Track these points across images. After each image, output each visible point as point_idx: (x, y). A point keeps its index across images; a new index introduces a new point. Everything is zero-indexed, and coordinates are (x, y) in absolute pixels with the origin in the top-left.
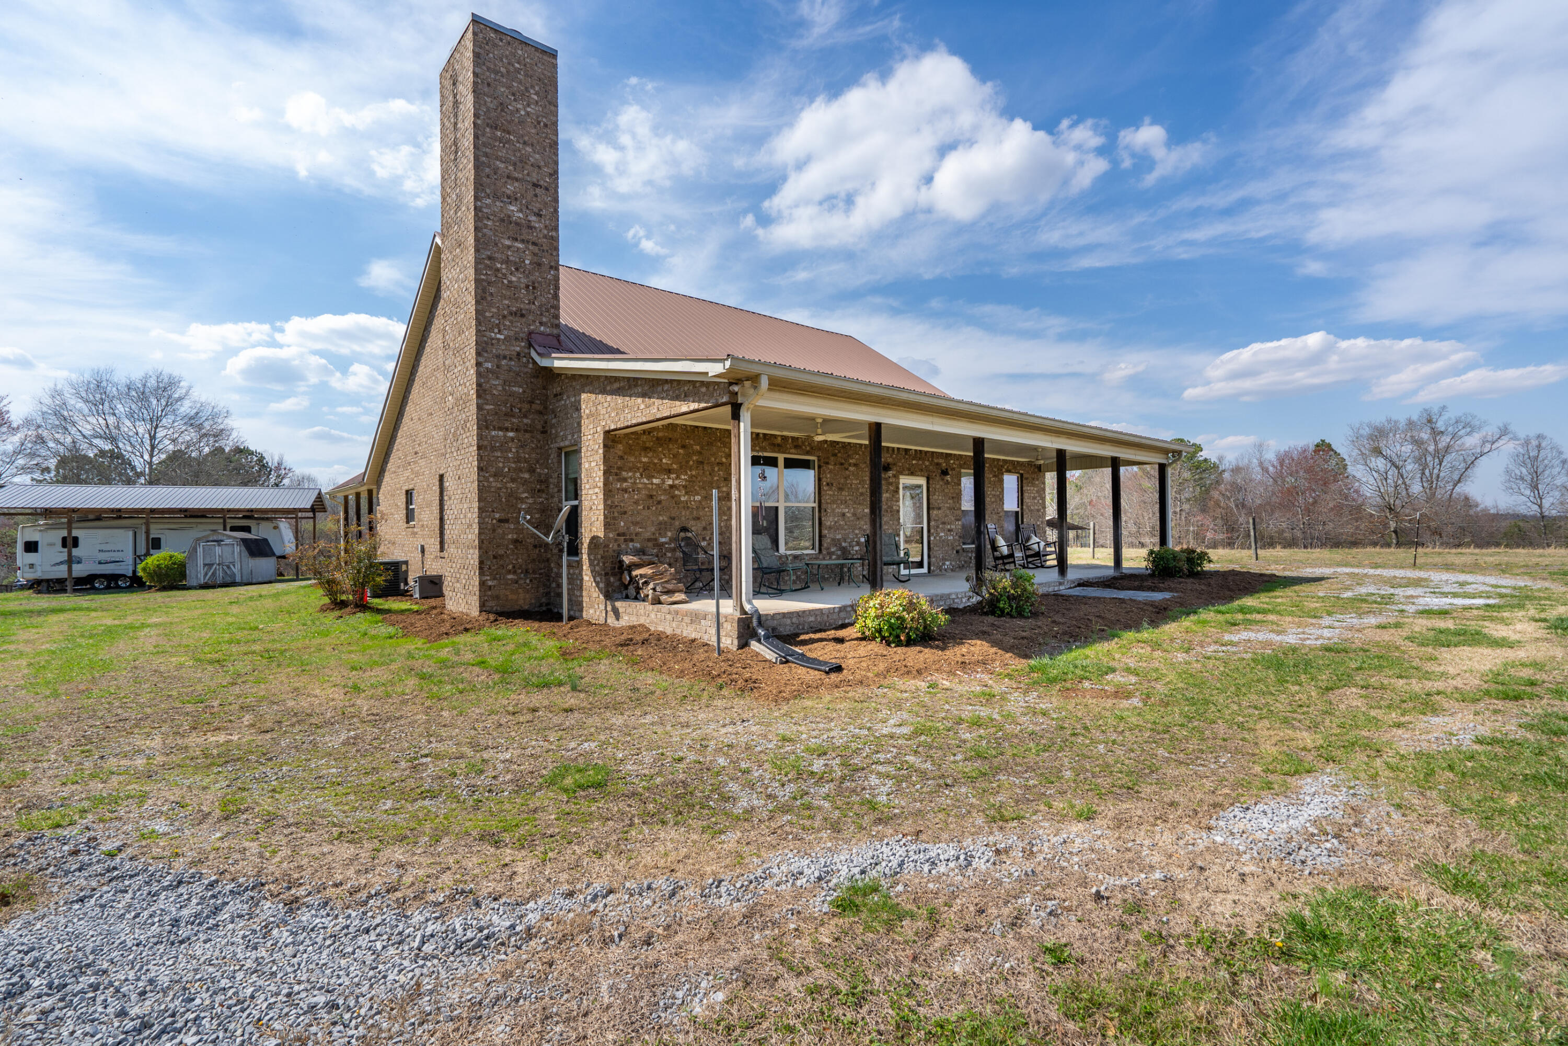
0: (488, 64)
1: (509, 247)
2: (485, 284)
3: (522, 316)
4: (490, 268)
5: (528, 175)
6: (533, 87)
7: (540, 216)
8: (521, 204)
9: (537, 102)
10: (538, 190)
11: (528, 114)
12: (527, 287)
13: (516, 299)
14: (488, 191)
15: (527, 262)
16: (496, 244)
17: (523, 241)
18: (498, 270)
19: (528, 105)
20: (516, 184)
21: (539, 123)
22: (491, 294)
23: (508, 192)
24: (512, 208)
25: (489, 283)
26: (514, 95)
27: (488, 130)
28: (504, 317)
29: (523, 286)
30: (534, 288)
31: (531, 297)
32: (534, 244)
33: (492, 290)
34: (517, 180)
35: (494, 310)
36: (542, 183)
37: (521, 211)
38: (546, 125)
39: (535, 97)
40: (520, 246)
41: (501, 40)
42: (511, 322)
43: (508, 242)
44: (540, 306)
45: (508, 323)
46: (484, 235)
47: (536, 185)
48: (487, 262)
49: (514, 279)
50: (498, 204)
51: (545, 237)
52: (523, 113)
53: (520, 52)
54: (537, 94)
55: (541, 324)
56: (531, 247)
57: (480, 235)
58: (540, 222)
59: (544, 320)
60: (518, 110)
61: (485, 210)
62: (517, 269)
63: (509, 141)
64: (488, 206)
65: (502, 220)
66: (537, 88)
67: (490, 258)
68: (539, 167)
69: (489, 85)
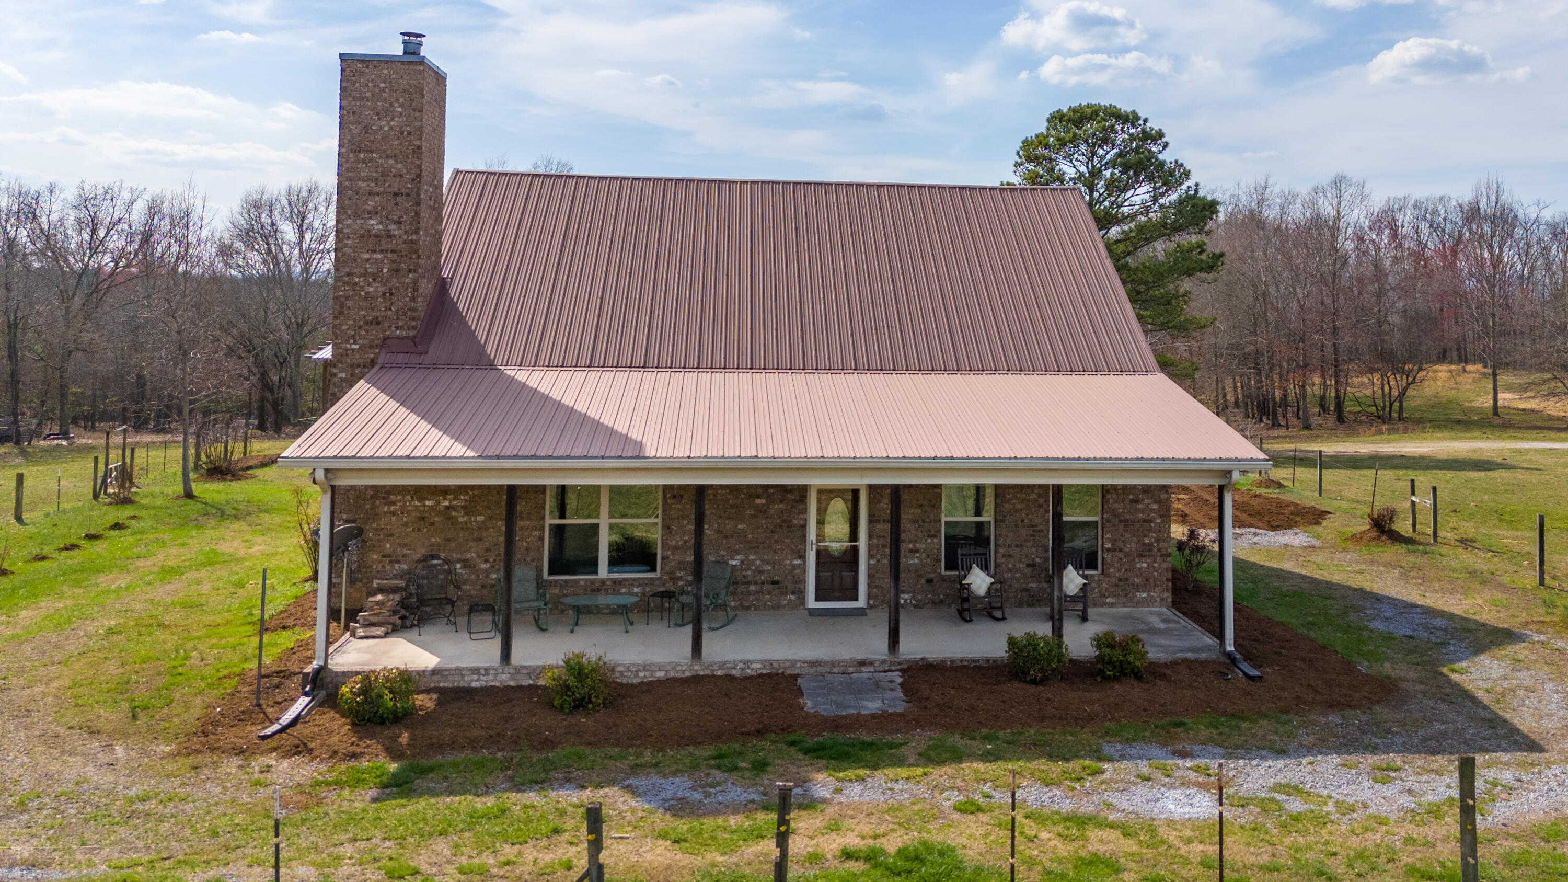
0: (354, 94)
1: (367, 260)
2: (343, 299)
3: (378, 323)
4: (348, 283)
5: (389, 186)
6: (397, 100)
7: (399, 223)
8: (381, 217)
9: (401, 114)
10: (399, 199)
11: (391, 128)
12: (384, 294)
13: (372, 309)
14: (349, 212)
15: (385, 270)
16: (355, 260)
17: (381, 251)
18: (356, 284)
19: (392, 119)
20: (377, 198)
21: (402, 133)
22: (349, 308)
23: (369, 208)
24: (372, 222)
25: (347, 298)
26: (378, 114)
27: (351, 155)
28: (360, 327)
29: (380, 294)
30: (391, 294)
31: (388, 304)
32: (393, 251)
33: (350, 304)
34: (378, 194)
35: (351, 322)
36: (403, 190)
37: (381, 223)
38: (409, 133)
39: (400, 110)
40: (379, 256)
41: (367, 67)
42: (367, 331)
43: (366, 256)
44: (397, 311)
45: (363, 333)
46: (344, 254)
47: (396, 194)
48: (346, 279)
49: (371, 289)
50: (358, 222)
51: (405, 242)
52: (386, 128)
53: (386, 72)
54: (401, 106)
55: (397, 328)
56: (390, 255)
57: (340, 255)
58: (400, 229)
59: (400, 323)
60: (381, 128)
61: (345, 231)
62: (374, 280)
63: (371, 160)
64: (349, 226)
65: (362, 236)
66: (401, 100)
67: (348, 274)
68: (401, 176)
69: (354, 113)
